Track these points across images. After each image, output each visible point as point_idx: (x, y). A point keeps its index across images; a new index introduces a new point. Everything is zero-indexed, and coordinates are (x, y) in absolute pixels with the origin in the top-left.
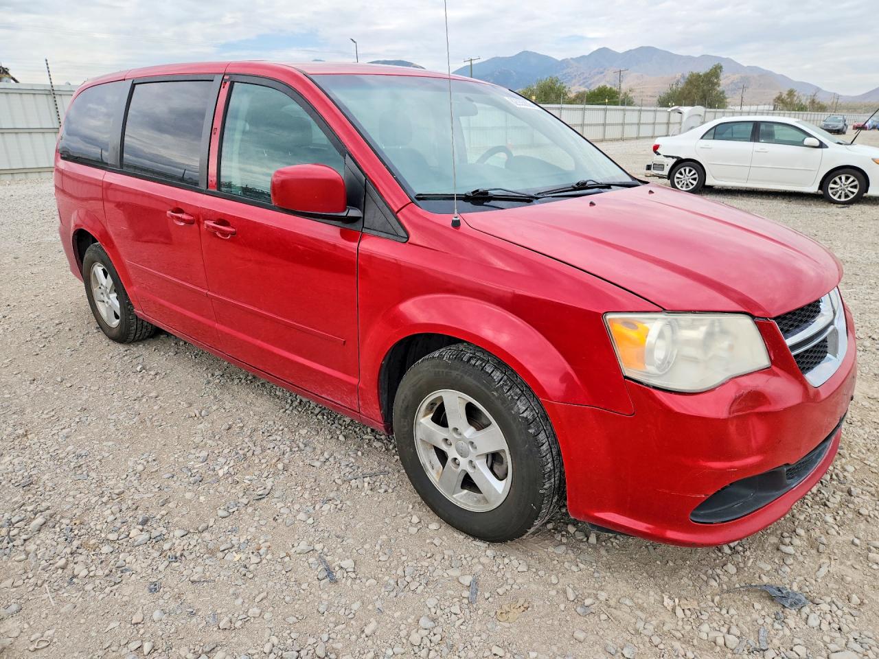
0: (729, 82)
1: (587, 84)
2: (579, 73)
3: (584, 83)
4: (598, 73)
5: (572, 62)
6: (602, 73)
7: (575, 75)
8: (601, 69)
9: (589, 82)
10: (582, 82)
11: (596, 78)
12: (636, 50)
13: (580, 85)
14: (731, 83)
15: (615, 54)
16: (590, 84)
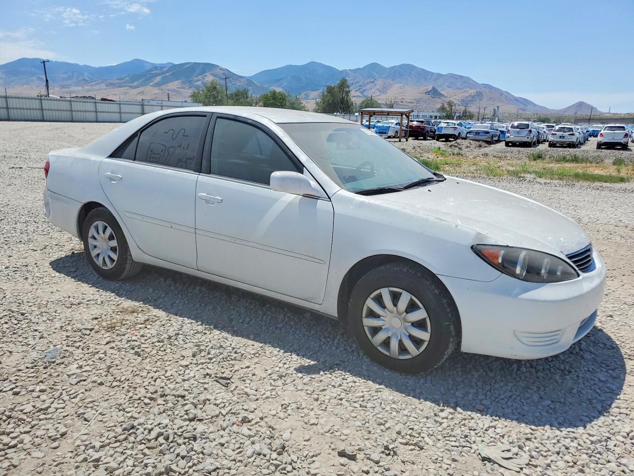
0: (468, 95)
1: (361, 90)
2: (355, 81)
3: (359, 89)
4: (370, 82)
5: (349, 71)
6: (373, 82)
7: (353, 83)
8: (373, 80)
9: (364, 89)
10: (357, 89)
11: (369, 86)
12: (400, 66)
13: (356, 91)
14: (469, 96)
15: (384, 68)
16: (364, 91)
